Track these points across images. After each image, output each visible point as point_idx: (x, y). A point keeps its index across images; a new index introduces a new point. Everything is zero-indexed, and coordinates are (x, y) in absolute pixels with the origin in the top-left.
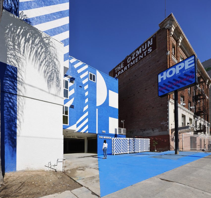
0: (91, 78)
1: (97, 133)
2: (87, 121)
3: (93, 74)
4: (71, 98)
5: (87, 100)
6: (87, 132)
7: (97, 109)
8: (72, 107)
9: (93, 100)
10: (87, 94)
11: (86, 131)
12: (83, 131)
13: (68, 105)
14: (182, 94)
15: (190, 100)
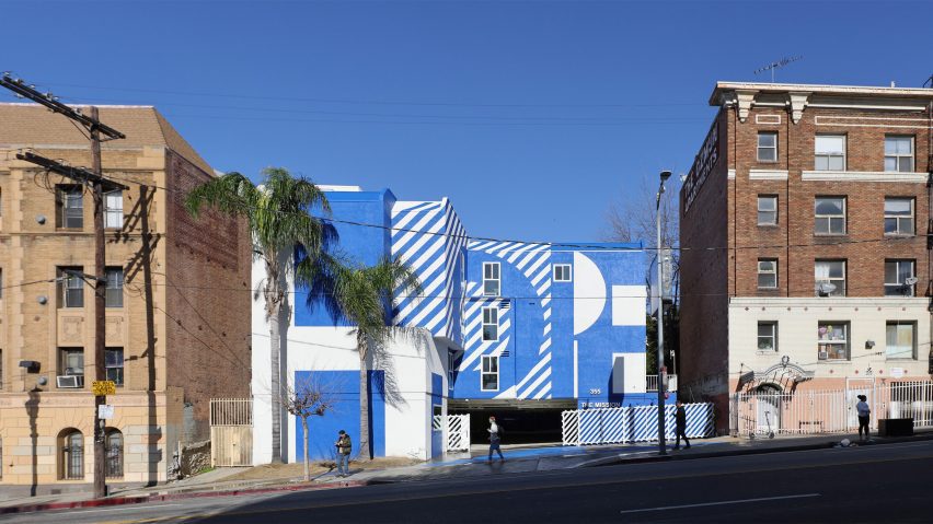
0: (559, 277)
1: (576, 396)
2: (548, 372)
3: (562, 265)
4: (502, 338)
5: (548, 329)
6: (550, 397)
7: (576, 343)
8: (505, 354)
9: (564, 322)
10: (547, 314)
11: (547, 394)
12: (539, 396)
13: (497, 353)
14: (829, 256)
15: (903, 256)
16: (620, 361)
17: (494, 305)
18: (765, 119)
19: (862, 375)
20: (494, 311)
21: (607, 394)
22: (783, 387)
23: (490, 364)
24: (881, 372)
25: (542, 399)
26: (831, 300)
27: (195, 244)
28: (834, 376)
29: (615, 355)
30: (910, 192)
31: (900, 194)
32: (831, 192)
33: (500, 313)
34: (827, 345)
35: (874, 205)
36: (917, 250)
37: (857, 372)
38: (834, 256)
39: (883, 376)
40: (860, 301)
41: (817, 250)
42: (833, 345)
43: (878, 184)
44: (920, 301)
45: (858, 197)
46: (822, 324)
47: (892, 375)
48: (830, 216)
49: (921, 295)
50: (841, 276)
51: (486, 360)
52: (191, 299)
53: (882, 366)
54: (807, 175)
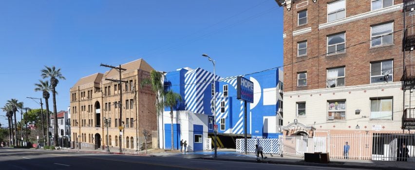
1: (251, 133)
2: (242, 124)
4: (226, 112)
5: (242, 108)
7: (251, 113)
8: (227, 117)
10: (242, 102)
11: (241, 132)
12: (239, 133)
13: (225, 117)
14: (334, 66)
15: (384, 58)
16: (266, 120)
17: (224, 100)
18: (301, 5)
19: (353, 128)
20: (224, 102)
21: (262, 133)
22: (308, 134)
23: (223, 121)
24: (366, 127)
25: (240, 134)
26: (337, 88)
27: (147, 92)
28: (335, 129)
29: (265, 118)
30: (389, 18)
31: (382, 22)
32: (336, 32)
33: (226, 103)
34: (335, 112)
35: (362, 32)
36: (395, 53)
37: (350, 127)
38: (337, 65)
39: (367, 129)
40: (352, 88)
41: (327, 64)
42: (338, 112)
43: (366, 20)
44: (396, 84)
45: (352, 31)
46: (330, 102)
47: (373, 129)
48: (336, 44)
49: (397, 81)
50: (344, 75)
51: (222, 119)
52: (145, 106)
53: (367, 124)
54: (321, 26)
